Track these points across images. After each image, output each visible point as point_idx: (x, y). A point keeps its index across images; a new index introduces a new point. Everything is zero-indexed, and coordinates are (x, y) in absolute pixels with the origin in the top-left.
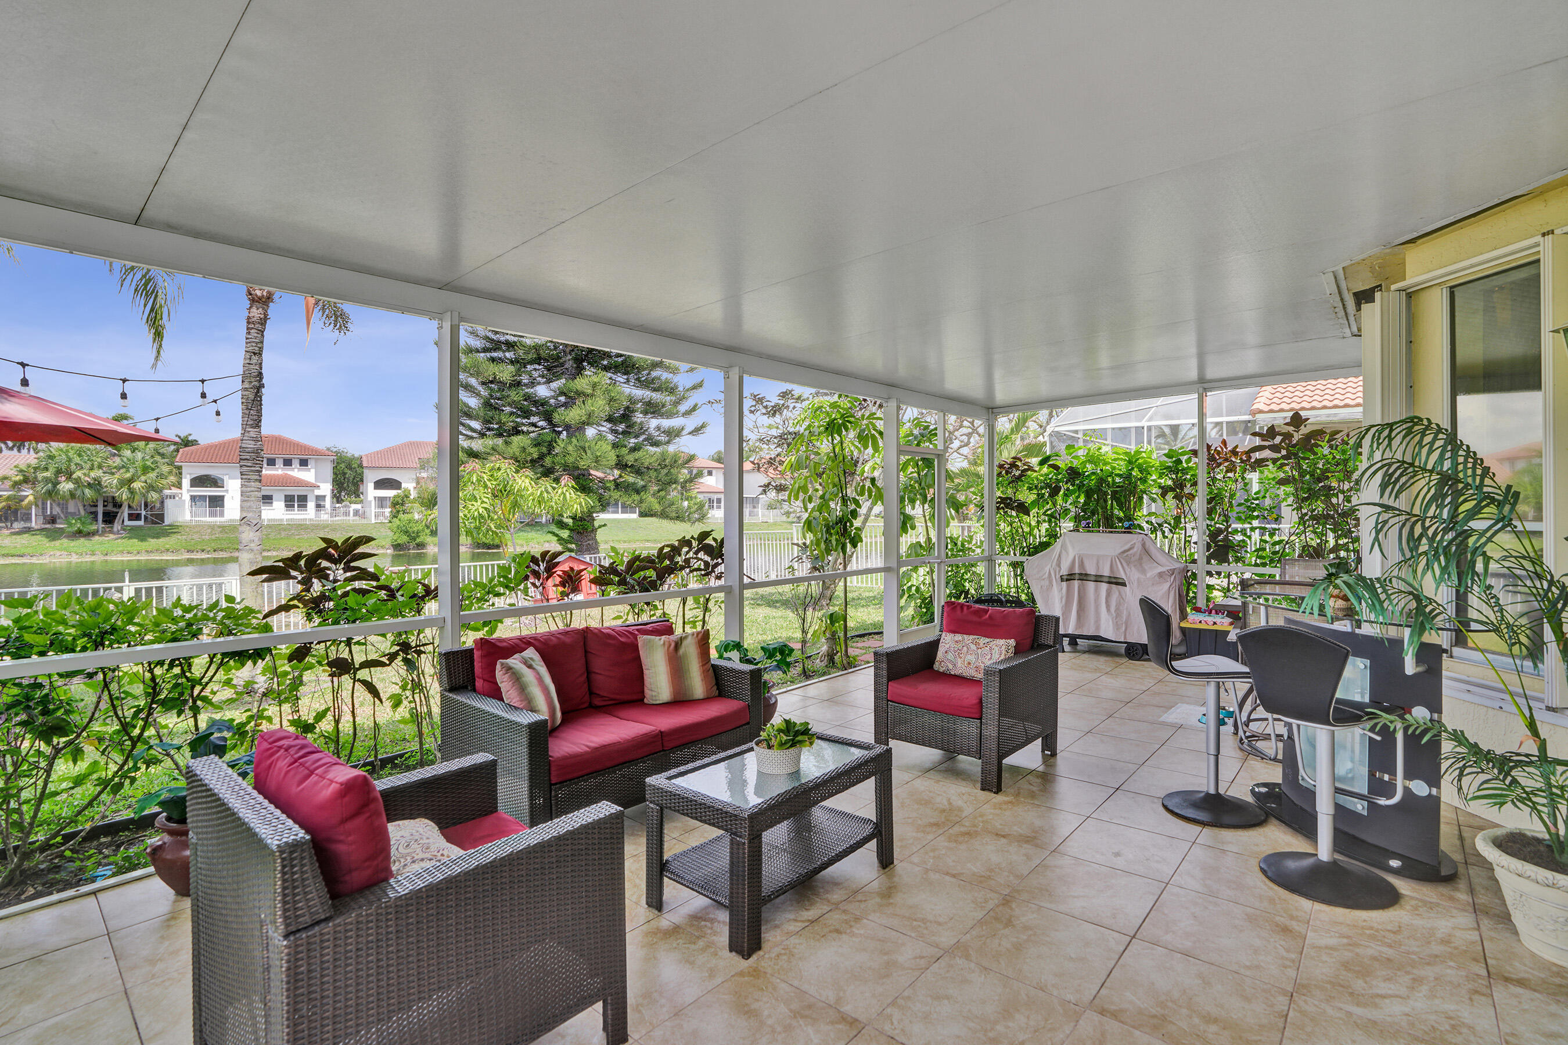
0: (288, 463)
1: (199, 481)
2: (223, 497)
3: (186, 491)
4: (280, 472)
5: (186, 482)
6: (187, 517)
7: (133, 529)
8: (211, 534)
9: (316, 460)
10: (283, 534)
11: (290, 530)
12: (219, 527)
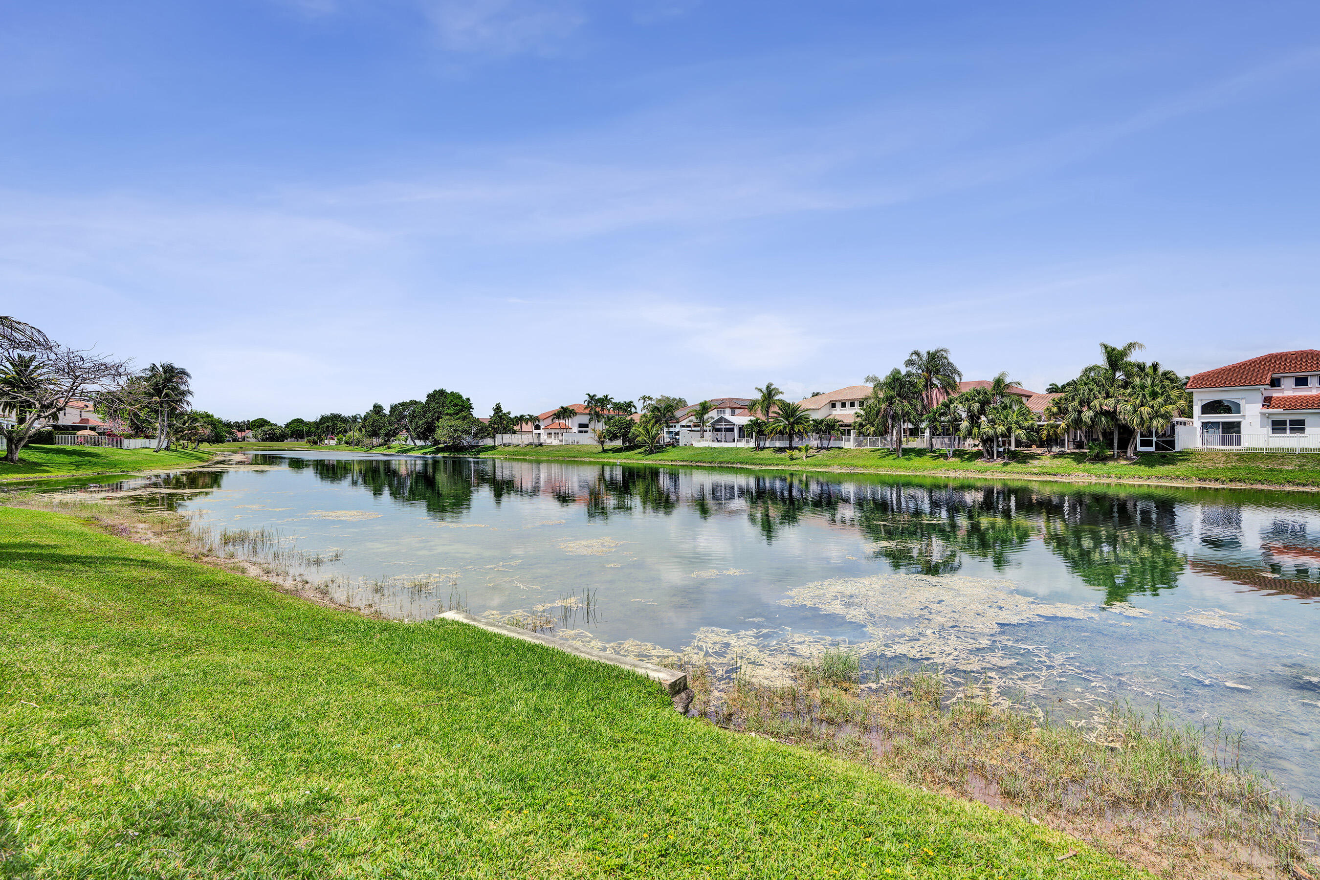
1: (1215, 407)
2: (1239, 423)
3: (1198, 418)
4: (1314, 392)
5: (1197, 409)
6: (1199, 445)
7: (1145, 454)
8: (1226, 462)
12: (1236, 455)
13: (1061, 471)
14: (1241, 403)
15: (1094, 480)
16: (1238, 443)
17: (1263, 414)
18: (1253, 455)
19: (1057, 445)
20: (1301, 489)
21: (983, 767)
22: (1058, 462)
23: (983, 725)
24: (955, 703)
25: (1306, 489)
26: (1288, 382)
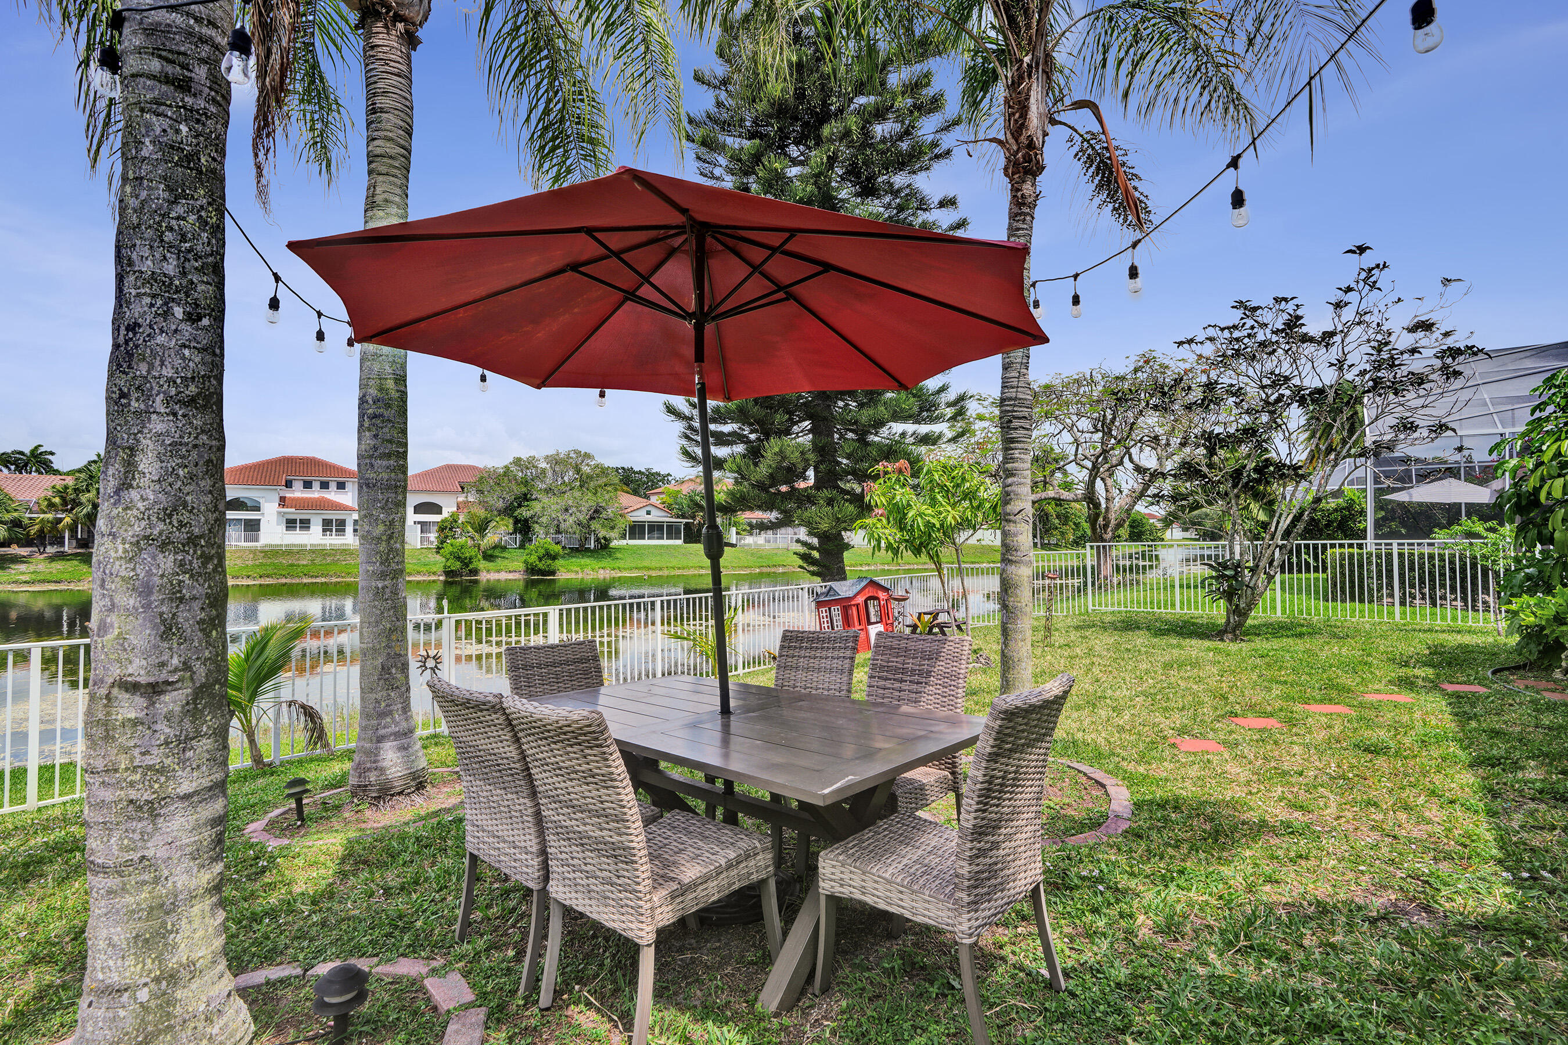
0: (325, 485)
1: (235, 504)
2: (259, 521)
4: (316, 495)
9: (354, 483)
12: (257, 552)
14: (262, 501)
16: (257, 540)
17: (279, 513)
18: (272, 553)
19: (52, 544)
20: (314, 580)
22: (58, 566)
25: (318, 580)
26: (298, 485)
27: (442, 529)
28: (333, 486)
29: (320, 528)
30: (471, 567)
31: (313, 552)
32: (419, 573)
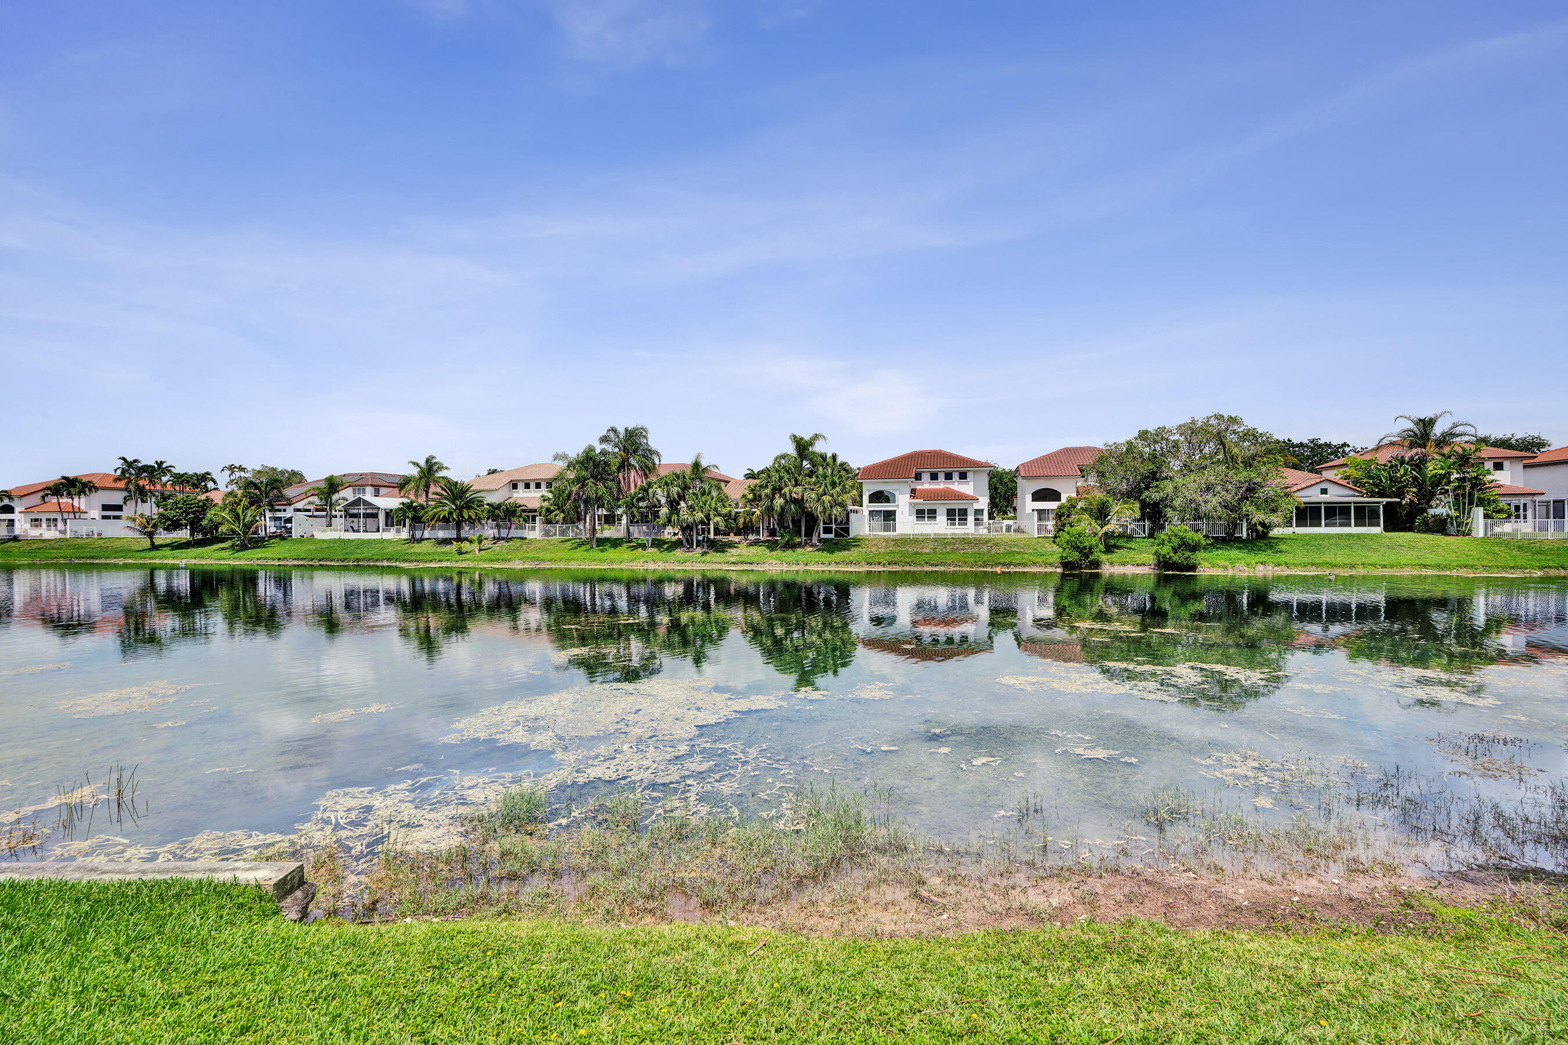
0: (949, 476)
1: (878, 497)
2: (895, 511)
3: (867, 507)
4: (942, 486)
5: (866, 499)
6: (867, 532)
7: (826, 540)
8: (886, 547)
9: (974, 472)
10: (949, 548)
11: (954, 544)
12: (892, 540)
13: (756, 559)
14: (896, 493)
15: (785, 567)
16: (894, 530)
17: (910, 504)
18: (903, 541)
19: (752, 533)
20: (934, 569)
21: (683, 883)
22: (753, 550)
23: (682, 838)
24: (654, 822)
25: (937, 569)
26: (926, 477)
27: (1059, 516)
28: (956, 476)
29: (945, 518)
30: (1091, 558)
31: (936, 540)
32: (1034, 564)
